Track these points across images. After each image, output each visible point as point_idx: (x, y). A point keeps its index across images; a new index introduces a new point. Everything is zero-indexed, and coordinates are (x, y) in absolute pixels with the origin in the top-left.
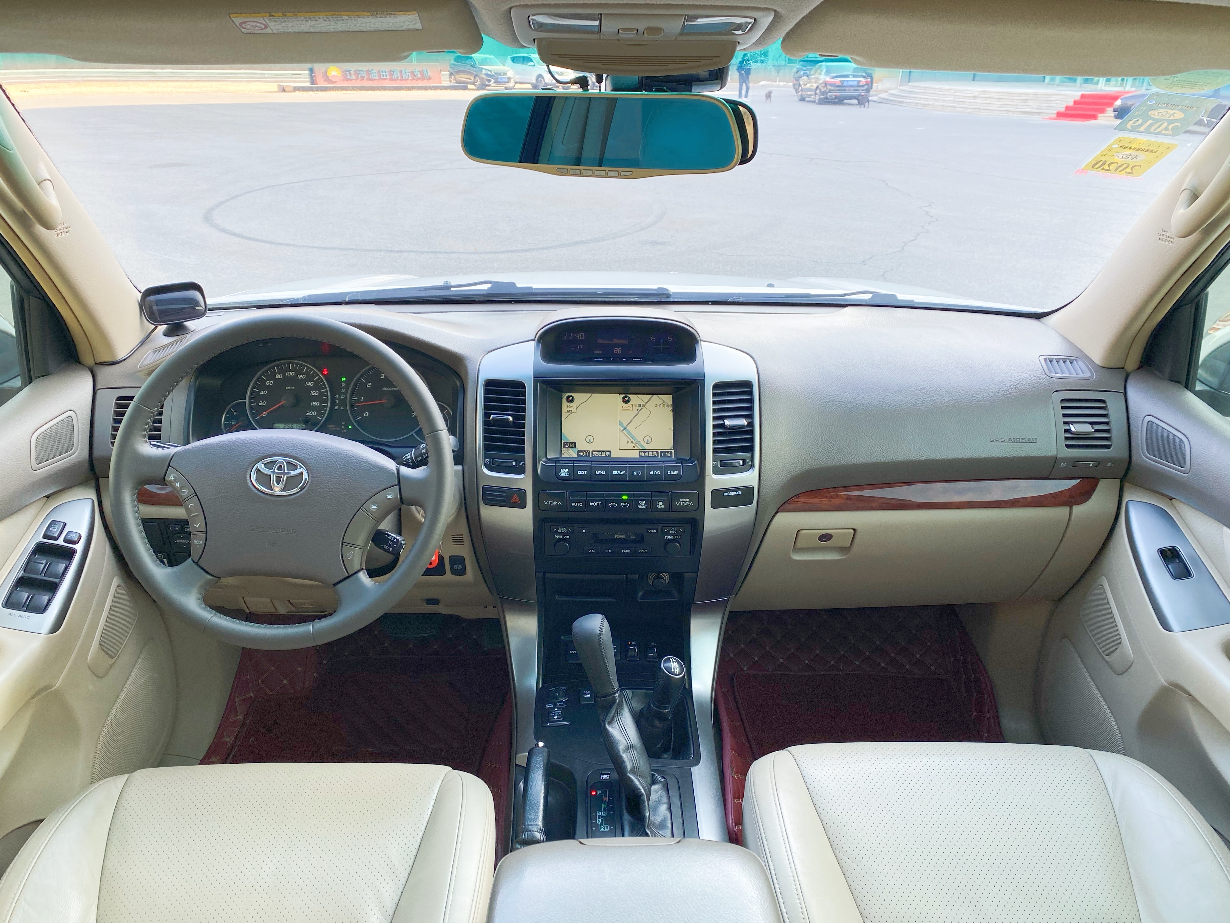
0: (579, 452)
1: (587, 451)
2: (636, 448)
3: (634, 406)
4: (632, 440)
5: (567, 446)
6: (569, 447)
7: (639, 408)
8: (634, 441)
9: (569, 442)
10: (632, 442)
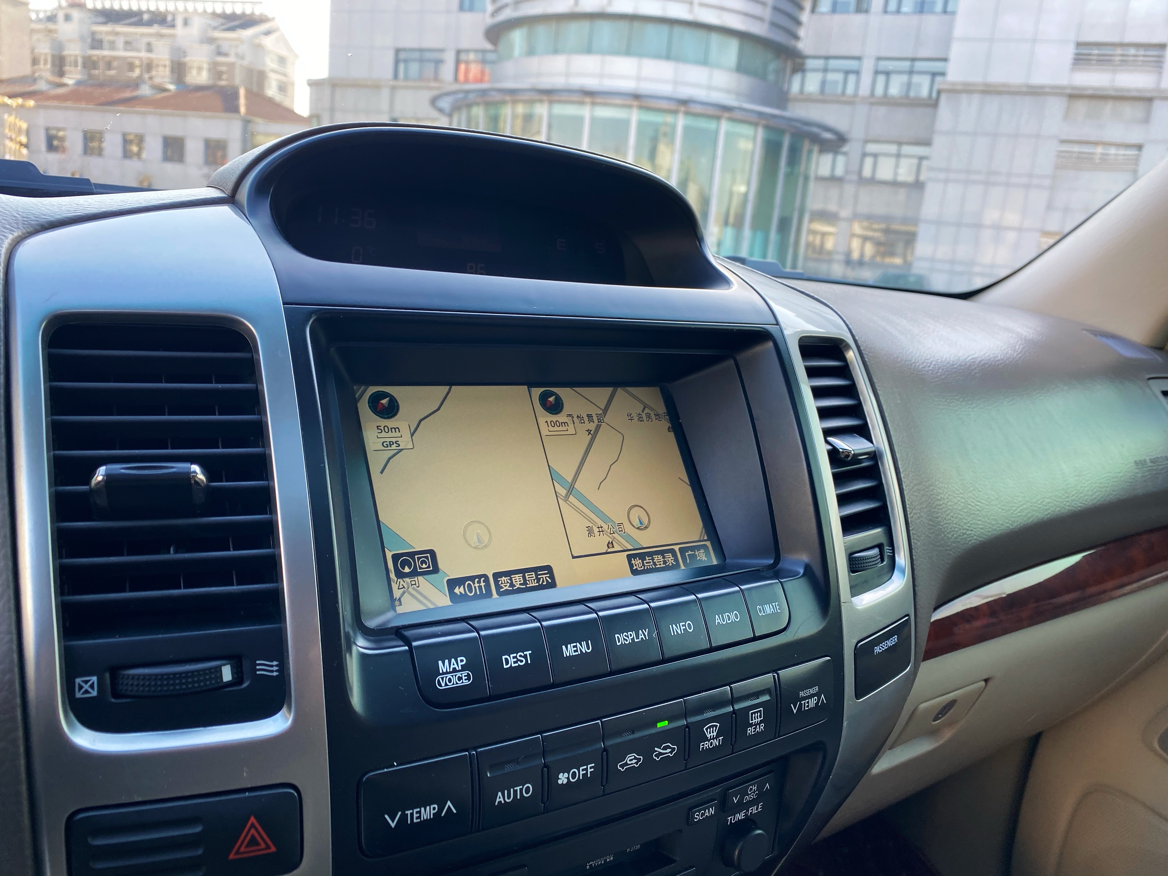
0: (453, 583)
1: (480, 577)
2: (617, 548)
3: (575, 418)
4: (600, 523)
5: (407, 570)
6: (414, 573)
7: (592, 426)
8: (605, 527)
9: (412, 555)
10: (601, 531)
